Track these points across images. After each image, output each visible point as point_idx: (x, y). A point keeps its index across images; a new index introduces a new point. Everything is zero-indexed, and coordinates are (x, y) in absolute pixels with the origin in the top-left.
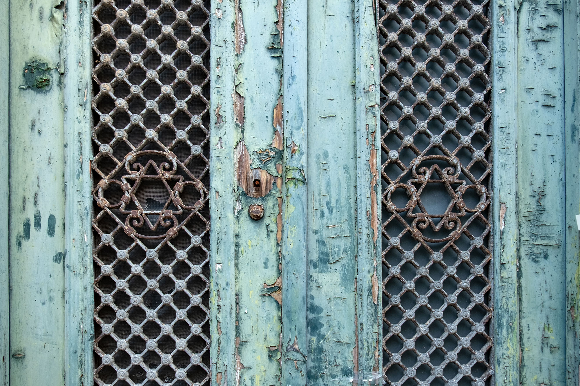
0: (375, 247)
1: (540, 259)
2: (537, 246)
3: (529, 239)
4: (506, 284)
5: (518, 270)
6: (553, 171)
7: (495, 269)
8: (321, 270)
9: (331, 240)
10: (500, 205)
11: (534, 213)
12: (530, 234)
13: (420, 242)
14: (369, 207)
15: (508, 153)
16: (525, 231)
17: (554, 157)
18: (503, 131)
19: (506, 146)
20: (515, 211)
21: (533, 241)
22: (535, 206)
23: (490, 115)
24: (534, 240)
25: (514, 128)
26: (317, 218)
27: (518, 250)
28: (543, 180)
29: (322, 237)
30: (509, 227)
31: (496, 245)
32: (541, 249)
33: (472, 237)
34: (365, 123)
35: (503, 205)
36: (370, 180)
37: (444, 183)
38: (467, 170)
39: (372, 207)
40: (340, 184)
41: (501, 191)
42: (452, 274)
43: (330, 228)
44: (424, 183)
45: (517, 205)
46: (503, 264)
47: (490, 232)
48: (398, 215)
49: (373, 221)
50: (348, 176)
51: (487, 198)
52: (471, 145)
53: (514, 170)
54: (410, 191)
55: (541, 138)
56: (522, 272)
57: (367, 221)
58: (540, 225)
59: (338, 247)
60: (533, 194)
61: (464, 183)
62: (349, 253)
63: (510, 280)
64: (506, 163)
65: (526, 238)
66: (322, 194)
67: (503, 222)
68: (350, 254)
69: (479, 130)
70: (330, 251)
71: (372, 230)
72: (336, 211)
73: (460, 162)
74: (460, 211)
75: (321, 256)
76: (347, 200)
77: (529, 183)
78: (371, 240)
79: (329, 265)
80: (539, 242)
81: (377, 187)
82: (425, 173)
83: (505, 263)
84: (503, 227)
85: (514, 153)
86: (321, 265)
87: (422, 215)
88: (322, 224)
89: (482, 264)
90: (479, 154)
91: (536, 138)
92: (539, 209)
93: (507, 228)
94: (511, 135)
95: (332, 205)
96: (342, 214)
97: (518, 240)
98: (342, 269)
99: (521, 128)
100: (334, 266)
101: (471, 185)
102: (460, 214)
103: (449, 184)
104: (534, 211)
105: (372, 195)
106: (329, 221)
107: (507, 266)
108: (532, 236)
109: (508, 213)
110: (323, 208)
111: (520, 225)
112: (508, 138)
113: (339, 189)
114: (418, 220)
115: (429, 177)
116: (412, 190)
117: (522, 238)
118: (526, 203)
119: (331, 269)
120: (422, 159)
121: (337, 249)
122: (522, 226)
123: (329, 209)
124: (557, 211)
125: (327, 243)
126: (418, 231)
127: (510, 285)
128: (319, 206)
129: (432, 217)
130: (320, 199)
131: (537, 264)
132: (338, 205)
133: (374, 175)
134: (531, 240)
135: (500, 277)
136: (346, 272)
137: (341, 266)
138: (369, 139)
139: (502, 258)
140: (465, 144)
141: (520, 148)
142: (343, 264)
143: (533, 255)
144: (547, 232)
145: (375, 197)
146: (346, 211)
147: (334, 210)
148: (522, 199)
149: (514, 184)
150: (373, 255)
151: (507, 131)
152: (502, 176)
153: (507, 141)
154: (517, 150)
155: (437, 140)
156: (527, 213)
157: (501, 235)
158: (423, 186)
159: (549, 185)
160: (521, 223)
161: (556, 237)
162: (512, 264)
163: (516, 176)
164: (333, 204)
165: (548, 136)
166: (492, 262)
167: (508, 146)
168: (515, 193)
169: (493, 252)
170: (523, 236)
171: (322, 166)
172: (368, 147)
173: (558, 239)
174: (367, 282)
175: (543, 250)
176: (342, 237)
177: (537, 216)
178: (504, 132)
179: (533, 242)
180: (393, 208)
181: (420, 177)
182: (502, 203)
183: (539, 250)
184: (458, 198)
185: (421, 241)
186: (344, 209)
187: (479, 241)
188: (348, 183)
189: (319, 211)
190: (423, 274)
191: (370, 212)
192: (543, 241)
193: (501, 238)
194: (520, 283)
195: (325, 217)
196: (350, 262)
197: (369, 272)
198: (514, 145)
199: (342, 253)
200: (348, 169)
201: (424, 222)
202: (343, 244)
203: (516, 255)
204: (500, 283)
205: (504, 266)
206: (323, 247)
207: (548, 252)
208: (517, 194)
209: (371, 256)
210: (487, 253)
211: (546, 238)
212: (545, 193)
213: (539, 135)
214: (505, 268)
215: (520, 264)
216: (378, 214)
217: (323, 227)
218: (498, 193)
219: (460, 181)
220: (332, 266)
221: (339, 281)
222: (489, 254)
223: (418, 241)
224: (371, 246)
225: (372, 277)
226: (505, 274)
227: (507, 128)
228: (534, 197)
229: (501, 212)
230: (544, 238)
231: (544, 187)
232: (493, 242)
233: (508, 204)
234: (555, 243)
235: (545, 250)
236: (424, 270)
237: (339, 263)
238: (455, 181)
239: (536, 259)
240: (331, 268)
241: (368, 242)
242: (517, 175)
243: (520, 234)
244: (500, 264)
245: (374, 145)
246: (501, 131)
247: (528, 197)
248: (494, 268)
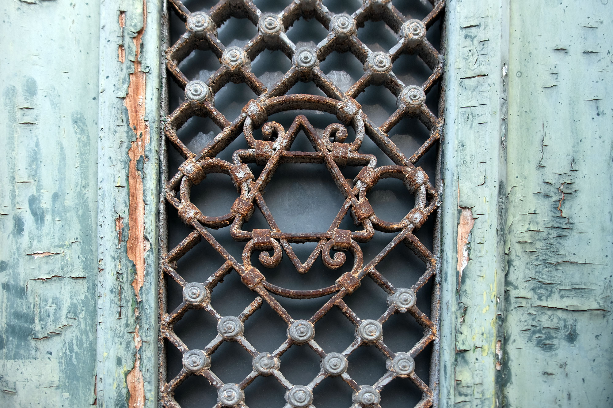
0: (138, 305)
1: (555, 342)
2: (550, 313)
3: (529, 295)
4: (467, 399)
5: (498, 368)
6: (597, 136)
7: (442, 364)
8: (12, 353)
9: (39, 284)
10: (460, 212)
11: (544, 235)
12: (533, 284)
13: (260, 296)
14: (123, 210)
15: (483, 89)
16: (521, 276)
17: (600, 103)
18: (470, 36)
19: (478, 72)
20: (495, 226)
21: (540, 298)
22: (548, 219)
23: (442, 5)
24: (544, 298)
25: (499, 27)
26: (6, 235)
27: (501, 319)
28: (570, 158)
29: (16, 278)
30: (478, 264)
31: (444, 307)
32: (560, 319)
33: (388, 287)
34: (116, 8)
35: (466, 213)
36: (125, 145)
37: (322, 160)
38: (379, 131)
39: (132, 210)
40: (63, 158)
41: (461, 178)
42: (335, 371)
43: (36, 257)
44: (271, 160)
45: (503, 212)
46: (461, 353)
47: (433, 277)
48: (204, 231)
49: (136, 244)
50: (84, 138)
51: (430, 198)
52: (392, 73)
53: (497, 127)
54: (236, 177)
55: (568, 58)
56: (509, 371)
57: (117, 242)
58: (558, 263)
59: (56, 301)
60: (544, 189)
61: (373, 161)
62: (82, 315)
63: (478, 389)
64: (477, 111)
65: (522, 293)
66: (18, 179)
67: (465, 254)
68: (85, 319)
69: (412, 36)
70: (38, 311)
71: (130, 265)
72: (53, 220)
73: (364, 111)
74: (361, 226)
75: (14, 322)
76: (80, 195)
77: (533, 165)
78: (126, 287)
79: (33, 343)
80: (555, 302)
81: (144, 163)
82: (274, 135)
83: (465, 351)
84: (465, 264)
85: (499, 87)
86: (13, 342)
87: (263, 233)
88: (18, 249)
89: (412, 351)
90: (411, 93)
91: (555, 59)
92: (557, 225)
93: (474, 269)
94: (490, 45)
95: (43, 206)
96: (67, 227)
97: (502, 297)
98: (65, 353)
99: (518, 34)
100: (44, 346)
101: (391, 166)
102: (360, 233)
103: (333, 163)
104: (546, 231)
105: (131, 181)
106: (35, 243)
107: (471, 356)
108: (539, 288)
109: (477, 233)
110: (20, 211)
111: (510, 263)
112: (482, 52)
113: (62, 168)
114: (254, 245)
115: (284, 144)
116: (241, 175)
117: (514, 293)
118: (527, 211)
119: (38, 353)
120: (268, 102)
121: (54, 306)
122: (514, 264)
123: (34, 214)
124: (603, 229)
125: (29, 292)
126: (252, 271)
127: (478, 402)
128: (10, 208)
129: (290, 240)
130: (14, 191)
131: (548, 354)
132: (57, 205)
133: (139, 133)
134: (536, 297)
135: (453, 383)
136: (74, 360)
137: (61, 345)
138: (126, 46)
139: (461, 338)
140: (377, 68)
141: (514, 81)
142: (68, 340)
143: (540, 331)
144: (576, 279)
145: (140, 187)
146: (75, 220)
147: (48, 217)
148: (517, 200)
149: (496, 161)
150: (131, 321)
151: (481, 34)
152: (467, 144)
153: (481, 58)
154: (505, 80)
155: (306, 58)
156: (527, 235)
157: (458, 283)
158: (269, 165)
159: (584, 169)
160: (513, 257)
161: (599, 291)
162: (485, 354)
163: (502, 143)
164: (46, 202)
165: (586, 52)
166: (437, 347)
167: (484, 69)
168: (497, 185)
169: (440, 324)
170: (516, 288)
171: (19, 114)
172: (124, 66)
173: (604, 295)
174: (115, 386)
175: (565, 320)
176: (66, 279)
177: (552, 241)
178: (472, 39)
179: (539, 303)
180: (192, 214)
181: (262, 144)
182: (465, 208)
183: (555, 320)
184: (357, 196)
185: (261, 293)
186: (72, 216)
187: (406, 296)
188: (82, 154)
189: (10, 217)
190: (262, 369)
191: (126, 221)
192: (565, 299)
193: (458, 291)
194: (505, 397)
195: (26, 233)
196: (84, 337)
197: (119, 362)
198: (499, 68)
199: (64, 317)
200: (84, 123)
201: (271, 250)
202: (69, 295)
203: (494, 331)
204: (452, 397)
205: (463, 358)
206: (19, 301)
207: (578, 327)
208: (502, 186)
209: (127, 325)
210: (426, 326)
211: (573, 293)
212: (575, 187)
213: (563, 52)
214: (466, 362)
215: (505, 353)
216: (147, 226)
217: (19, 255)
218: (455, 184)
219: (362, 156)
220: (40, 344)
221: (56, 379)
222: (429, 327)
223: (255, 294)
224: (127, 301)
225: (127, 374)
226: (465, 377)
227: (482, 27)
228: (546, 196)
229: (461, 229)
230: (567, 293)
231: (573, 173)
232: (440, 301)
233: (478, 209)
234: (595, 306)
235: (570, 322)
236: (265, 361)
237: (56, 339)
238: (350, 155)
239: (548, 342)
240: (37, 349)
241: (119, 292)
242: (504, 144)
243: (507, 283)
244: (453, 353)
245: (140, 63)
246: (466, 37)
247: (531, 197)
248: (439, 360)
